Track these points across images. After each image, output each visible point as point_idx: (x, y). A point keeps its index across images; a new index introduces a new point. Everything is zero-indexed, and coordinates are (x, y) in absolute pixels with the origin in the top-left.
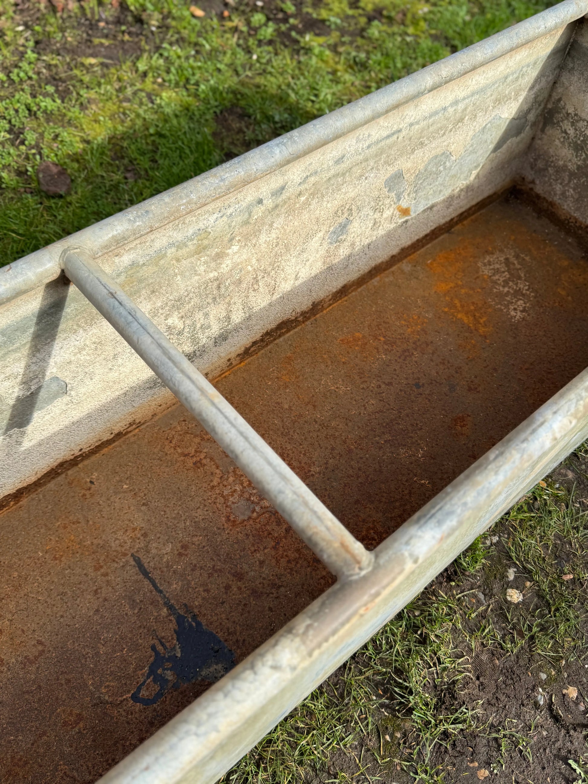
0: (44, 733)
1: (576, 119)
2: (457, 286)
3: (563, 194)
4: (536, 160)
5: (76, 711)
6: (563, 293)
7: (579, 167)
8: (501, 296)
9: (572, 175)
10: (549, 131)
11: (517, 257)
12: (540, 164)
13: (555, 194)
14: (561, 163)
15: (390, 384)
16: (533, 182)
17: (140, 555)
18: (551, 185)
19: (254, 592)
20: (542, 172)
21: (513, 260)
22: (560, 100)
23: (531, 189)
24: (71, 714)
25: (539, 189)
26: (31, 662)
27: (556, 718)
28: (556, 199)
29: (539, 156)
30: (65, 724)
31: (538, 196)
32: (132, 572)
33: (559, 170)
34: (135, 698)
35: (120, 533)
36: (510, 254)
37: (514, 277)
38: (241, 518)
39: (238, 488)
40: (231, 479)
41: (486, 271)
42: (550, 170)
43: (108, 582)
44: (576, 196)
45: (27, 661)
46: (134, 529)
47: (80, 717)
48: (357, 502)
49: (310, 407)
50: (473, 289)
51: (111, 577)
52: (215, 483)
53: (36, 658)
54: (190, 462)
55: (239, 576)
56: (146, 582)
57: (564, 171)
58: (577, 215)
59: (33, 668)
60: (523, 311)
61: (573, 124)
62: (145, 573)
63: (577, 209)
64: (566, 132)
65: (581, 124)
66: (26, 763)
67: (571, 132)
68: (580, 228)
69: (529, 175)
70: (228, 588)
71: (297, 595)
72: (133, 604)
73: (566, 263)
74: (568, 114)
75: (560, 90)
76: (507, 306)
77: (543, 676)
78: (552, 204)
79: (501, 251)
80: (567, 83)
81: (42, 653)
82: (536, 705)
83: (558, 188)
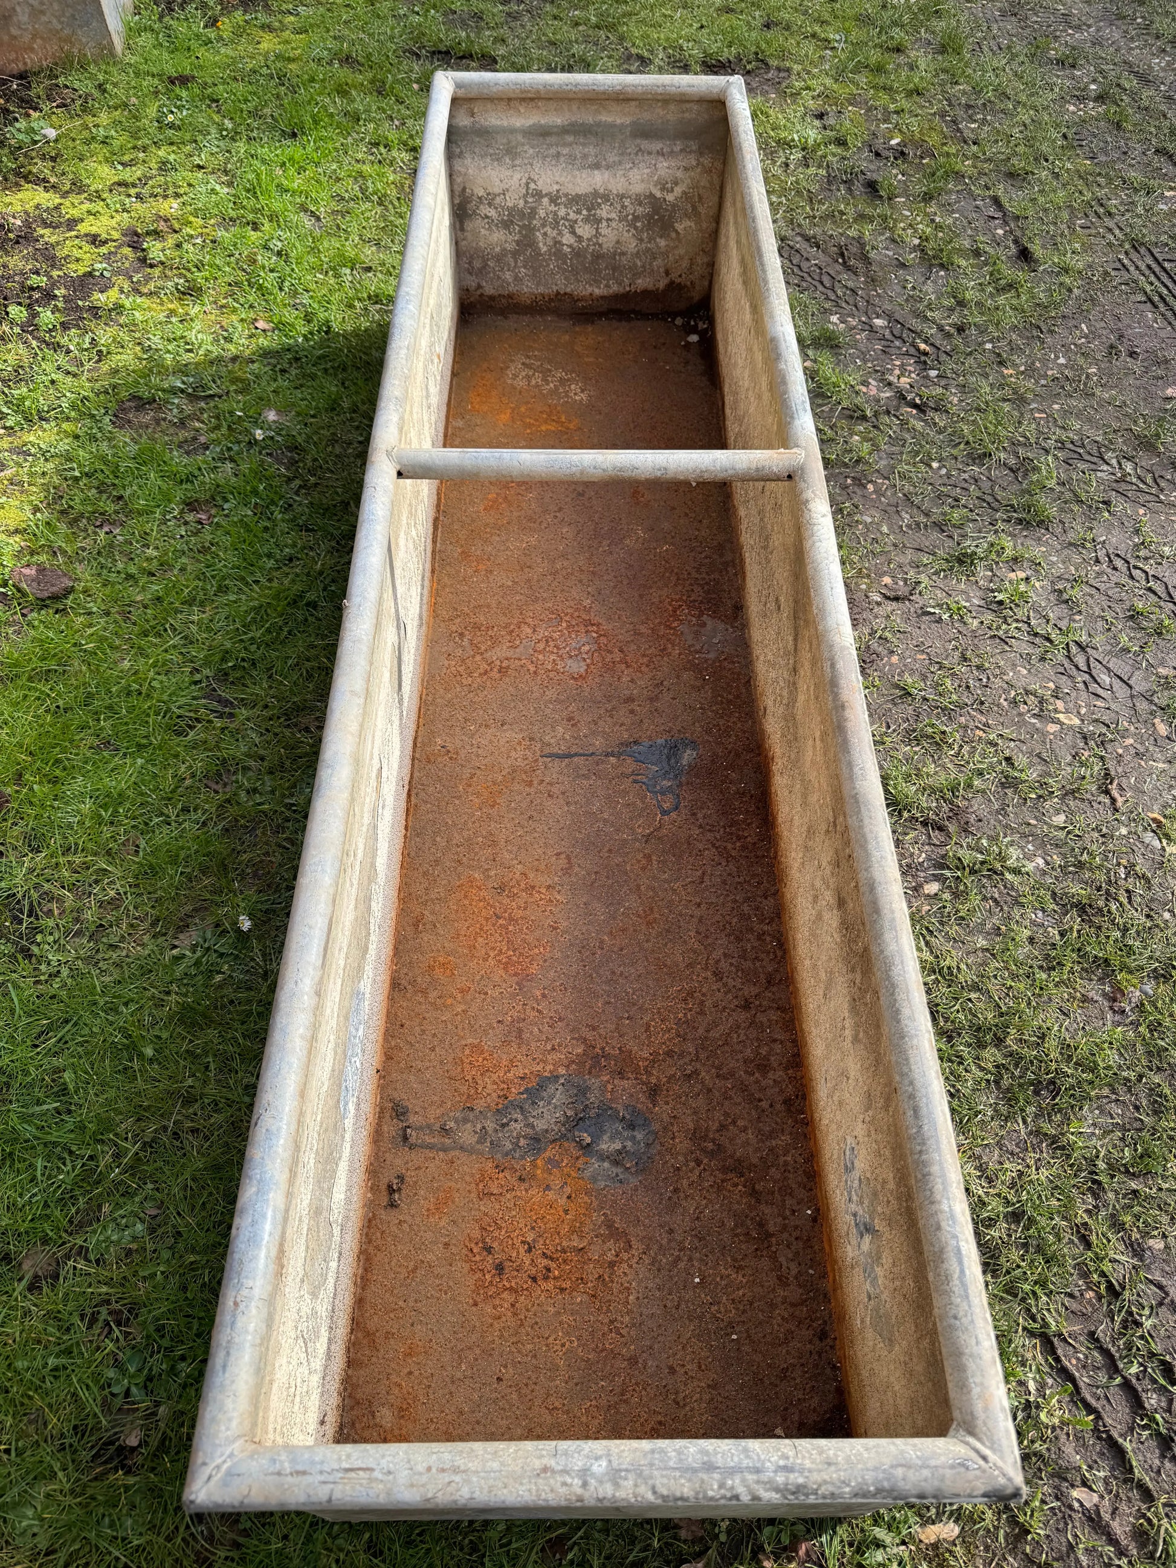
0: (638, 887)
1: (490, 199)
2: (513, 409)
3: (516, 278)
4: (470, 263)
5: (640, 856)
6: (591, 359)
7: (518, 243)
8: (554, 392)
9: (515, 254)
10: (469, 225)
11: (528, 357)
12: (477, 264)
13: (508, 284)
14: (498, 249)
15: (560, 509)
16: (479, 287)
17: (547, 751)
18: (499, 278)
19: (651, 700)
20: (483, 270)
21: (528, 361)
22: (464, 189)
23: (482, 295)
24: (639, 861)
25: (489, 290)
26: (571, 867)
27: (896, 599)
28: (512, 288)
29: (471, 257)
30: (643, 869)
31: (492, 298)
32: (556, 765)
33: (499, 258)
34: (664, 813)
35: (513, 754)
36: (520, 358)
37: (546, 373)
38: (582, 670)
39: (552, 657)
40: (541, 657)
41: (521, 383)
42: (491, 264)
43: (551, 784)
44: (530, 272)
45: (567, 871)
46: (520, 743)
47: (648, 857)
48: (641, 596)
49: (526, 570)
50: (528, 403)
51: (548, 779)
52: (532, 669)
53: (569, 862)
54: (495, 674)
55: (630, 699)
56: (576, 759)
57: (505, 255)
58: (541, 290)
59: (576, 869)
60: (582, 391)
61: (490, 205)
62: (569, 756)
63: (538, 284)
64: (487, 217)
65: (498, 200)
66: (651, 909)
67: (492, 213)
68: (551, 300)
69: (471, 282)
70: (632, 712)
71: (678, 677)
72: (586, 777)
73: (567, 337)
74: (480, 198)
75: (459, 180)
76: (567, 396)
77: (864, 587)
78: (510, 296)
79: (512, 361)
80: (463, 170)
81: (568, 858)
82: (879, 604)
83: (508, 276)
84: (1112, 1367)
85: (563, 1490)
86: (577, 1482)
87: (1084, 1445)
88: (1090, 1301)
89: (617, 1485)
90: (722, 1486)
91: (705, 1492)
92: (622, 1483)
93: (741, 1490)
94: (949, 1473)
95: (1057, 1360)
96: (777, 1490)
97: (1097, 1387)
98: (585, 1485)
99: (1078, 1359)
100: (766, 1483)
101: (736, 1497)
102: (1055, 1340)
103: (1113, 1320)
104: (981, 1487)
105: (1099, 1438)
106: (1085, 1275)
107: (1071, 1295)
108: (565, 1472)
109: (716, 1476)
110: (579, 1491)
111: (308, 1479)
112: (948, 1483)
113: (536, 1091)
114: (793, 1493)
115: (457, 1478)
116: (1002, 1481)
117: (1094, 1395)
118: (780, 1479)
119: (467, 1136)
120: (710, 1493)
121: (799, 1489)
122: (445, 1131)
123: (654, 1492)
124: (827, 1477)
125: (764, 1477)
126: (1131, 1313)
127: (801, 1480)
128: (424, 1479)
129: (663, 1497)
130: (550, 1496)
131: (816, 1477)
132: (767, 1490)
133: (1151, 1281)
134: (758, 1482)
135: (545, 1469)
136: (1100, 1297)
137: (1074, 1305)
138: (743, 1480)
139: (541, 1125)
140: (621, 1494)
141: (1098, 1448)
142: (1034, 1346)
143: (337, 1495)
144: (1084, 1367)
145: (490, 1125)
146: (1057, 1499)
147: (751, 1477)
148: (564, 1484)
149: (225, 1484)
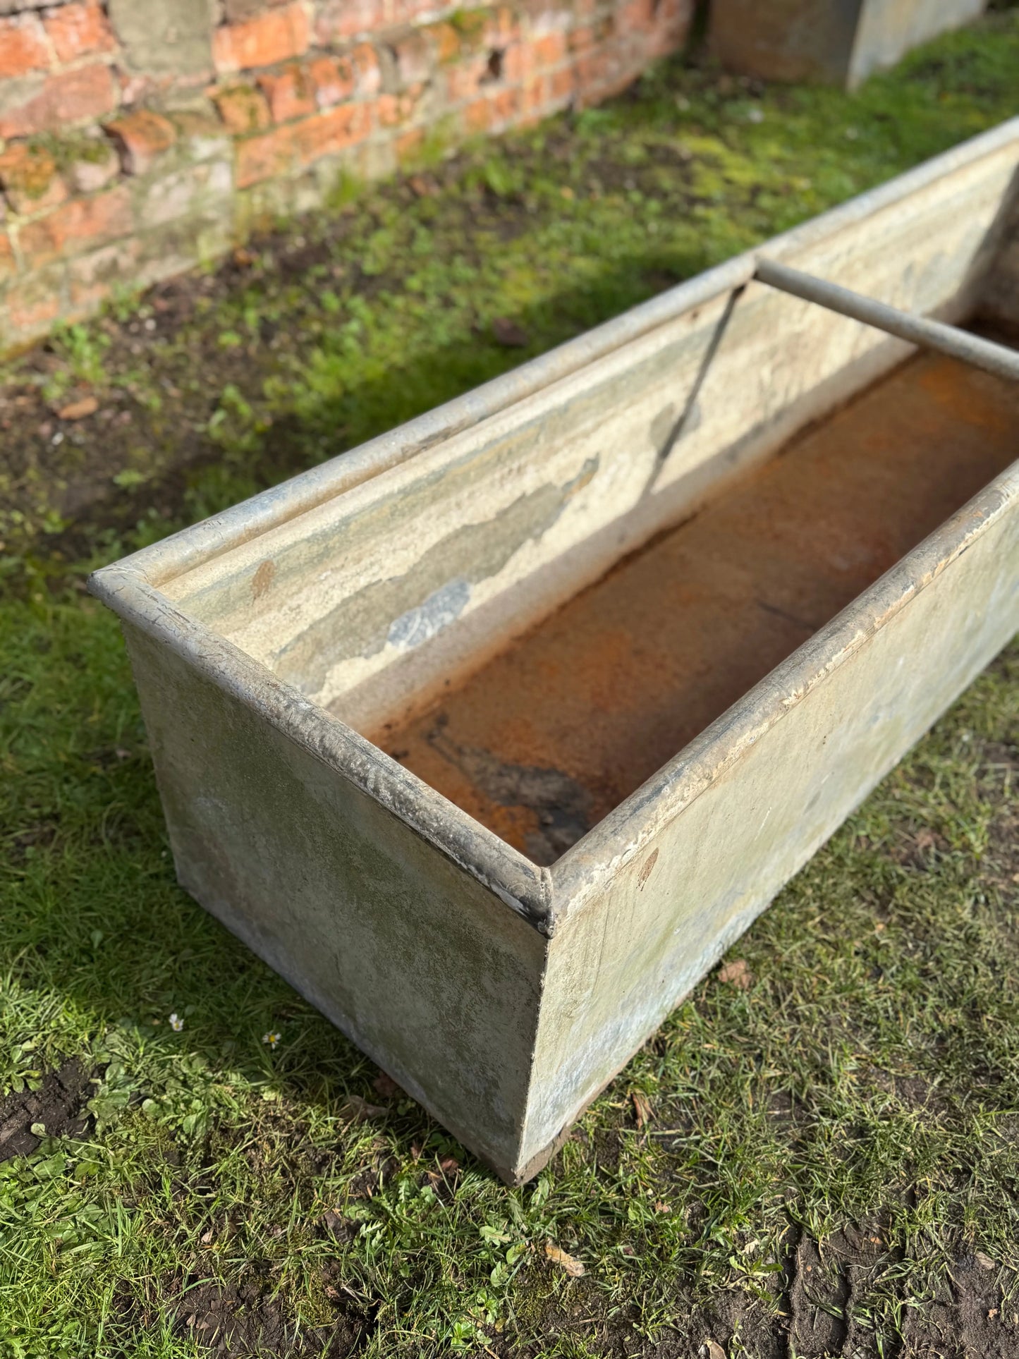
35: (732, 586)
43: (742, 619)
46: (744, 584)
51: (743, 615)
56: (779, 616)
84: (843, 1301)
85: (273, 702)
86: (285, 703)
87: (755, 1327)
88: (870, 1244)
89: (304, 720)
90: (362, 765)
91: (350, 761)
92: (309, 722)
93: (372, 776)
94: (509, 865)
95: (793, 1251)
96: (393, 792)
97: (812, 1302)
98: (288, 707)
99: (815, 1271)
100: (389, 782)
101: (364, 780)
102: (805, 1239)
103: (879, 1273)
104: (523, 891)
105: (775, 1332)
106: (885, 1223)
107: (856, 1225)
108: (284, 694)
109: (364, 758)
110: (282, 709)
111: (155, 603)
112: (504, 870)
113: (541, 772)
114: (401, 803)
115: (225, 655)
116: (542, 897)
117: (802, 1304)
118: (400, 787)
119: (471, 763)
120: (352, 765)
121: (406, 802)
122: (460, 751)
123: (321, 741)
124: (429, 807)
125: (391, 779)
126: (902, 1282)
127: (412, 797)
128: (209, 643)
129: (324, 747)
130: (264, 701)
131: (423, 802)
132: (387, 788)
133: (950, 1281)
134: (385, 779)
135: (275, 685)
136: (884, 1248)
137: (852, 1234)
138: (377, 771)
139: (525, 790)
140: (303, 728)
141: (766, 1337)
142: (782, 1228)
143: (160, 621)
144: (814, 1279)
145: (492, 768)
146: (690, 1332)
147: (383, 773)
148: (277, 699)
149: (115, 577)
